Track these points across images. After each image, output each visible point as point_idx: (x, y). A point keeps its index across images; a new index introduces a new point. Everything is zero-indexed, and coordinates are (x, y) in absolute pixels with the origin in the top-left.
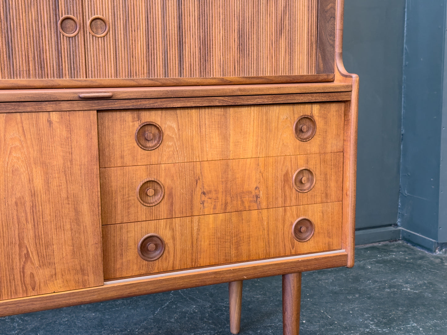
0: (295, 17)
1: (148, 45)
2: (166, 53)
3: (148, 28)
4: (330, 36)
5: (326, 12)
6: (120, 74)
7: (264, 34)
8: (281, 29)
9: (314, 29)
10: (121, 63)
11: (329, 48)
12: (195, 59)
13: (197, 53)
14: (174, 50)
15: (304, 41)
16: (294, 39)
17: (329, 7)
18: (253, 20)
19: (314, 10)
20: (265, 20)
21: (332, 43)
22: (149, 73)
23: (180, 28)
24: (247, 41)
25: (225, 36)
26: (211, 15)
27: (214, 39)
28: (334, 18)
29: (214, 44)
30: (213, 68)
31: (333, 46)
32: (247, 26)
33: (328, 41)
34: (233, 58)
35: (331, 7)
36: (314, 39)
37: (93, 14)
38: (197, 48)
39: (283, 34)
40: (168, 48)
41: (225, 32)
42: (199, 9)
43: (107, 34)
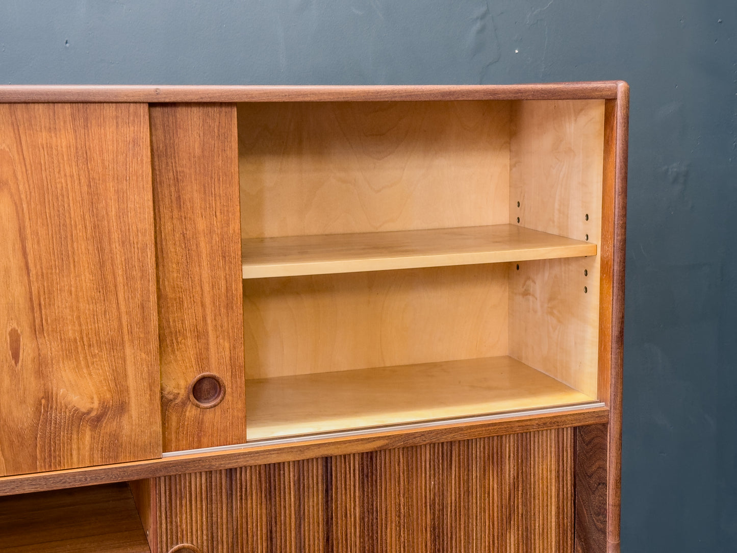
0: (534, 491)
4: (598, 514)
5: (590, 477)
7: (479, 528)
8: (510, 514)
9: (569, 506)
11: (595, 535)
15: (551, 528)
16: (533, 528)
17: (594, 468)
18: (460, 507)
19: (569, 475)
20: (480, 503)
21: (602, 526)
23: (328, 539)
24: (447, 543)
25: (409, 541)
26: (384, 510)
28: (605, 484)
31: (603, 532)
32: (448, 520)
33: (595, 525)
35: (599, 468)
36: (568, 522)
37: (175, 543)
39: (512, 522)
41: (408, 535)
42: (363, 503)
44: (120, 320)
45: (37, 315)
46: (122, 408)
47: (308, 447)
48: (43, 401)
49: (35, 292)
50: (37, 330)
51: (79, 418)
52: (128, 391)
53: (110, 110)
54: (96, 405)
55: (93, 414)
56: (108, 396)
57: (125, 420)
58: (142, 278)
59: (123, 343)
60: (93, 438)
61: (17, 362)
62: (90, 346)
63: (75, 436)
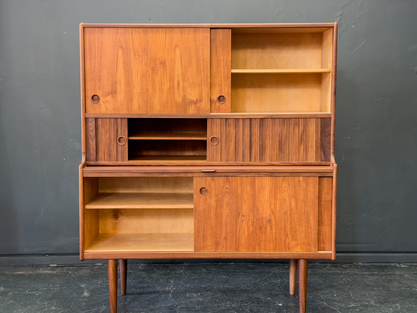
0: (309, 135)
1: (236, 148)
2: (243, 151)
3: (236, 141)
4: (328, 143)
5: (326, 132)
6: (222, 160)
7: (292, 143)
8: (301, 141)
9: (319, 140)
10: (223, 156)
11: (327, 150)
12: (257, 154)
13: (258, 151)
14: (247, 150)
15: (314, 145)
16: (308, 145)
18: (287, 136)
19: (319, 132)
21: (329, 147)
22: (236, 160)
23: (250, 140)
24: (283, 146)
25: (272, 144)
26: (265, 135)
27: (267, 145)
28: (330, 135)
29: (267, 147)
30: (266, 158)
31: (330, 149)
33: (327, 146)
34: (276, 154)
36: (319, 145)
37: (212, 135)
38: (258, 149)
40: (245, 149)
41: (272, 142)
42: (260, 132)
43: (218, 144)
44: (201, 79)
45: (184, 77)
46: (201, 101)
47: (246, 115)
48: (184, 97)
49: (183, 72)
50: (183, 80)
51: (192, 102)
52: (202, 96)
53: (201, 29)
54: (195, 99)
55: (195, 101)
56: (198, 97)
57: (202, 103)
58: (207, 69)
59: (202, 85)
60: (194, 107)
61: (179, 87)
62: (194, 85)
63: (190, 106)
